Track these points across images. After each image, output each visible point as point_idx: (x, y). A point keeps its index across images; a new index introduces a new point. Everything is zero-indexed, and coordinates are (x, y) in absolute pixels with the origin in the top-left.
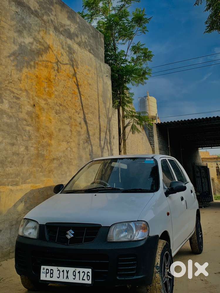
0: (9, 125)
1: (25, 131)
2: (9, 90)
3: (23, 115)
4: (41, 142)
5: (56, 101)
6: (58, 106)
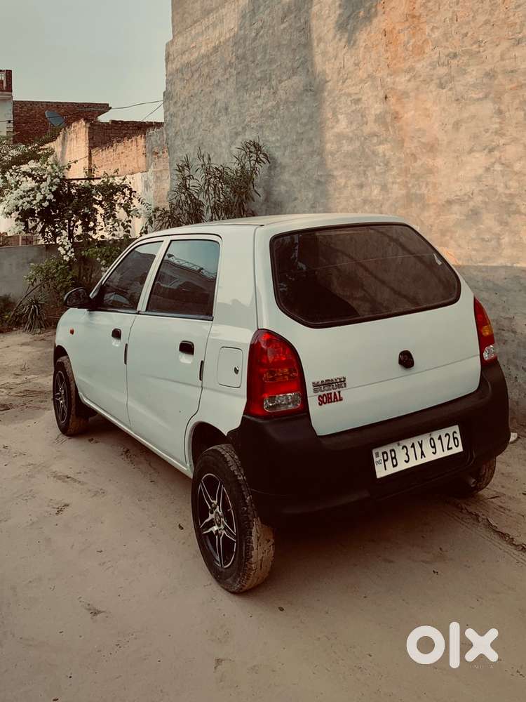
0: (351, 155)
1: (378, 155)
2: (345, 94)
4: (411, 169)
5: (437, 55)
6: (443, 65)
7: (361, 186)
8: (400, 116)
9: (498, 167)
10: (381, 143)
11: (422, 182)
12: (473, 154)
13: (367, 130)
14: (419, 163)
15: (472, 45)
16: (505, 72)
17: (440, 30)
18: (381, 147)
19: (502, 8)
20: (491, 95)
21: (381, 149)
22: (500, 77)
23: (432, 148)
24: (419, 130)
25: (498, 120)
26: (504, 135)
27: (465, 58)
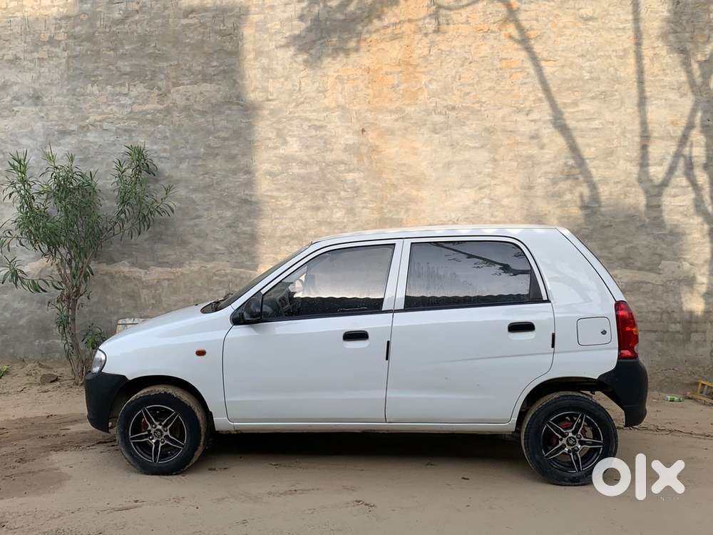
0: (303, 178)
1: (344, 181)
2: (299, 117)
3: (337, 154)
4: (389, 196)
5: (434, 104)
6: (440, 113)
7: (318, 208)
8: (380, 150)
9: (486, 201)
10: (350, 171)
11: (402, 209)
12: (462, 190)
13: (330, 157)
14: (400, 192)
15: (473, 104)
16: (504, 131)
17: (439, 83)
18: (351, 174)
19: (509, 82)
20: (488, 146)
21: (350, 176)
22: (499, 133)
23: (417, 182)
24: (404, 164)
25: (491, 166)
26: (496, 178)
27: (465, 113)
